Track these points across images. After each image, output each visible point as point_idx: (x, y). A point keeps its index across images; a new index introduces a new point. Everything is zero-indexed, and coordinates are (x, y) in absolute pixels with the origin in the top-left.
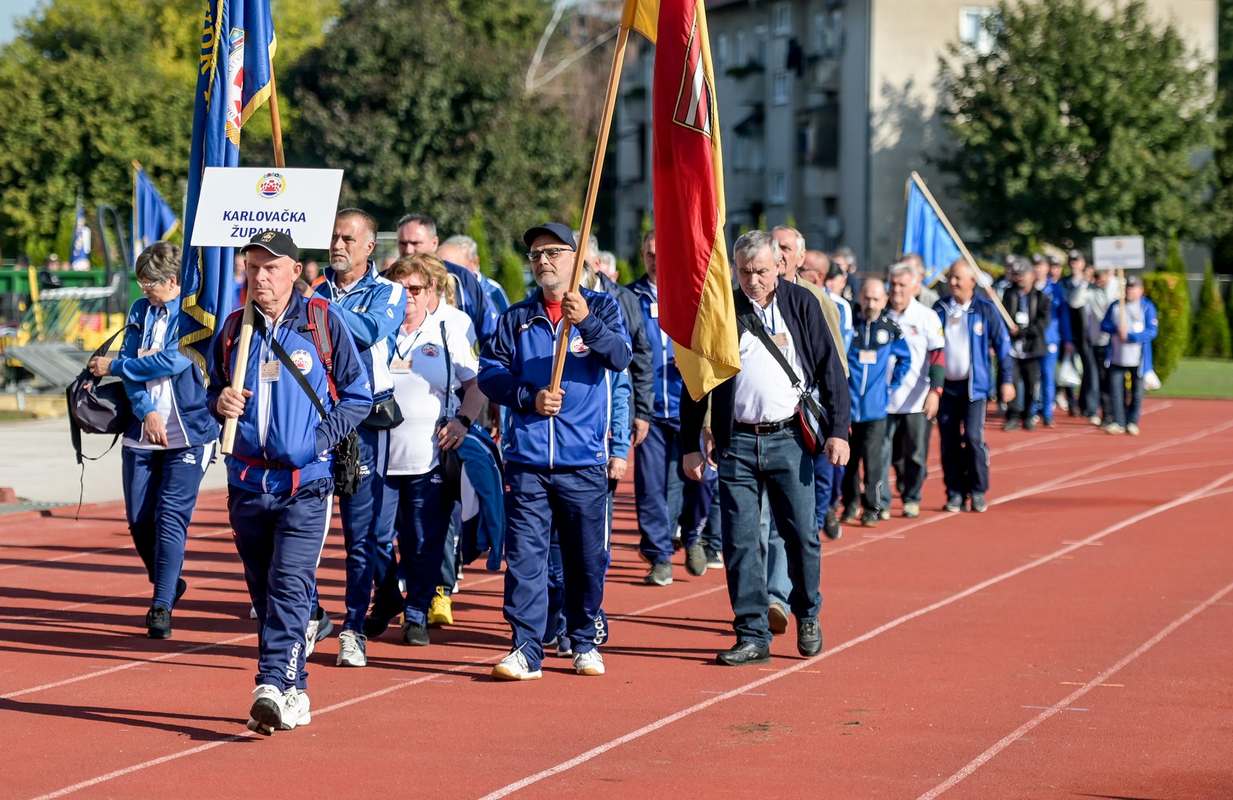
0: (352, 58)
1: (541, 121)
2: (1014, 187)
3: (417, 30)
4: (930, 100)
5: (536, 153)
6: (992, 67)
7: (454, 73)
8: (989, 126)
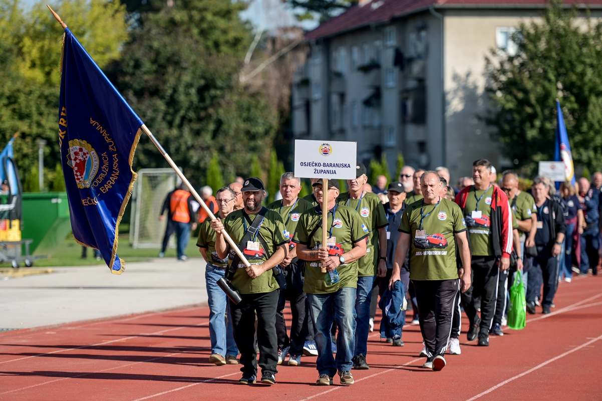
0: (137, 65)
1: (250, 100)
2: (531, 133)
3: (176, 47)
4: (481, 83)
5: (248, 120)
6: (517, 62)
7: (198, 72)
8: (515, 97)
